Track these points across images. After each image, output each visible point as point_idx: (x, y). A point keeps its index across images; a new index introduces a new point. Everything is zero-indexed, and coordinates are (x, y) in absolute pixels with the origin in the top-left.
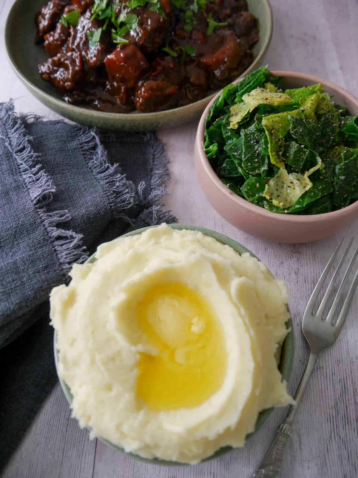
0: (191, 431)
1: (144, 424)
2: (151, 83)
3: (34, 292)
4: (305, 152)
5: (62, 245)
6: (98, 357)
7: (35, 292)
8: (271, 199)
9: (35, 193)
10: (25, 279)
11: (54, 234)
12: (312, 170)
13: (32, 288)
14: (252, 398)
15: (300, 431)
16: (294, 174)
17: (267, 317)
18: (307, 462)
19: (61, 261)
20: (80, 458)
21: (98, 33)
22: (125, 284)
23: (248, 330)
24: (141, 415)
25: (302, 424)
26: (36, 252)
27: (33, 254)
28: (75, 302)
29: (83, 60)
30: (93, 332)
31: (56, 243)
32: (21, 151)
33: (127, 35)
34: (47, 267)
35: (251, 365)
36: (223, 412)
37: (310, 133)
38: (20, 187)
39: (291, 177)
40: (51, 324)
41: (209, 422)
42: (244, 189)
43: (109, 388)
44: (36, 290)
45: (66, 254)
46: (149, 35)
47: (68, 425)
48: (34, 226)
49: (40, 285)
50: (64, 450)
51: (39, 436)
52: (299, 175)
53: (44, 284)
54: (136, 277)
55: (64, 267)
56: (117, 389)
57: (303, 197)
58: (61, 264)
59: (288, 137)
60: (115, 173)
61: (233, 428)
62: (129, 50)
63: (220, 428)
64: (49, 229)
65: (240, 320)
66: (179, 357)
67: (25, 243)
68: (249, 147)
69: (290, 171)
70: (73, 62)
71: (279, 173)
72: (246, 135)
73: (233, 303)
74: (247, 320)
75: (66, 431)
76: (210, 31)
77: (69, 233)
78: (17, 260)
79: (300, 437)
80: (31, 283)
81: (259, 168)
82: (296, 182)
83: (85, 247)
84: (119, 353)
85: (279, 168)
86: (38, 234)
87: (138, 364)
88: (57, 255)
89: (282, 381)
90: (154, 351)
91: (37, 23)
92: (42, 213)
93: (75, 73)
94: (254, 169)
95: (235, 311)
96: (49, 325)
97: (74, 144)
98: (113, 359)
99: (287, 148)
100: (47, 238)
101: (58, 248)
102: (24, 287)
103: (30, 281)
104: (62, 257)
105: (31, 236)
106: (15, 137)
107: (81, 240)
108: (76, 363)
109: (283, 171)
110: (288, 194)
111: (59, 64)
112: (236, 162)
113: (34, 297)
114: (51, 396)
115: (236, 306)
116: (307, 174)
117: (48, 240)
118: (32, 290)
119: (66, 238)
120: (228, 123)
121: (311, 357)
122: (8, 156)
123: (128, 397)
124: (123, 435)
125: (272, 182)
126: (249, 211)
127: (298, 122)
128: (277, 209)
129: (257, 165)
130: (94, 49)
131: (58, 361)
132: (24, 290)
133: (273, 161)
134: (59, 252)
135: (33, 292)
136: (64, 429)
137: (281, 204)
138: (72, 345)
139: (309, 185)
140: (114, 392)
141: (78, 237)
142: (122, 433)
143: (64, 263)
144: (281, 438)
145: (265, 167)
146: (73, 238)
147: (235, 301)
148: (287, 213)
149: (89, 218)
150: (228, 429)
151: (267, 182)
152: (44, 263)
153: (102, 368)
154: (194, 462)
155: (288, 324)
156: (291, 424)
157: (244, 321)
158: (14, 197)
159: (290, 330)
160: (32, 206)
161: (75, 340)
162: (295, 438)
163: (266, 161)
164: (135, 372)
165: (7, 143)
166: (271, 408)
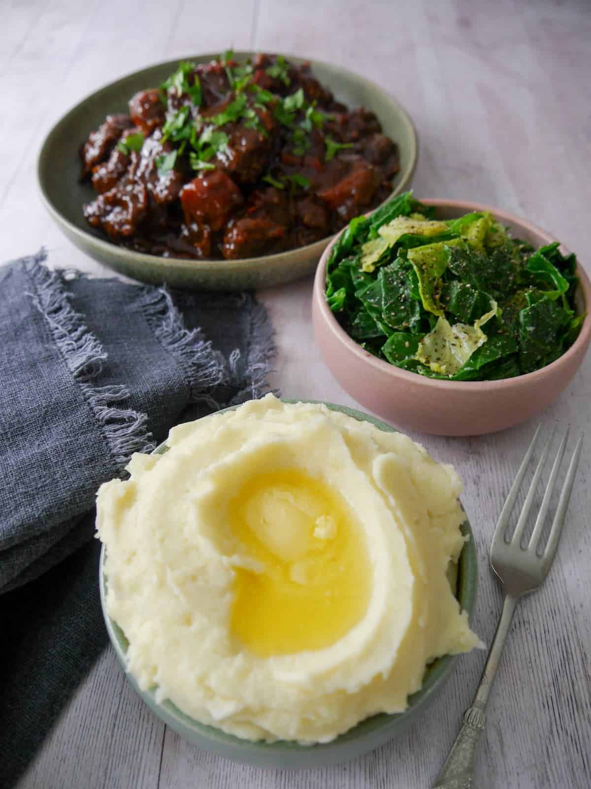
0: (318, 680)
1: (243, 674)
2: (247, 222)
3: (72, 494)
4: (472, 295)
5: (115, 431)
6: (170, 577)
7: (73, 494)
8: (428, 362)
9: (76, 362)
10: (58, 476)
11: (104, 413)
12: (486, 318)
13: (68, 488)
14: (413, 631)
15: (499, 724)
16: (460, 325)
17: (430, 514)
18: (516, 774)
19: (114, 451)
20: (135, 782)
21: (171, 159)
22: (211, 468)
23: (401, 528)
24: (239, 661)
25: (501, 713)
26: (77, 440)
27: (71, 442)
28: (135, 500)
29: (149, 195)
30: (162, 540)
31: (107, 428)
32: (56, 311)
33: (213, 159)
34: (91, 460)
35: (409, 579)
36: (369, 651)
37: (478, 268)
38: (52, 358)
39: (456, 330)
40: (96, 536)
41: (346, 667)
42: (386, 349)
43: (188, 620)
44: (75, 491)
45: (122, 443)
46: (243, 160)
47: (114, 725)
48: (73, 405)
49: (81, 484)
50: (107, 769)
52: (467, 327)
53: (88, 483)
54: (229, 458)
55: (118, 460)
56: (199, 621)
57: (475, 355)
58: (113, 456)
59: (448, 276)
60: (195, 340)
61: (385, 676)
62: (216, 178)
63: (364, 675)
64: (96, 409)
65: (389, 514)
66: (298, 574)
67: (61, 428)
68: (391, 290)
69: (452, 320)
70: (134, 198)
71: (436, 328)
72: (386, 274)
73: (376, 488)
74: (399, 514)
75: (112, 736)
76: (329, 155)
77: (128, 413)
78: (47, 449)
79: (501, 735)
80: (68, 481)
81: (407, 318)
82: (462, 335)
83: (150, 434)
84: (203, 570)
85: (437, 318)
86: (80, 416)
87: (233, 586)
88: (107, 444)
89: (461, 613)
90: (258, 566)
91: (82, 153)
92: (86, 388)
93: (137, 212)
94: (399, 321)
95: (380, 500)
96: (94, 538)
97: (135, 306)
98: (194, 578)
99: (446, 290)
100: (93, 420)
101: (110, 435)
102: (57, 487)
103: (65, 478)
104: (115, 446)
105: (69, 418)
106: (46, 294)
107: (143, 424)
108: (135, 587)
109: (443, 322)
110: (452, 356)
111: (115, 202)
112: (374, 315)
113: (71, 500)
114: (89, 679)
115: (381, 493)
116: (477, 324)
117: (94, 423)
118: (69, 490)
119: (122, 421)
120: (360, 266)
121: (508, 602)
122: (37, 318)
123: (217, 633)
124: (210, 694)
125: (428, 340)
126: (397, 379)
127: (458, 254)
128: (438, 375)
129: (403, 315)
130: (165, 179)
132: (56, 491)
133: (426, 306)
134: (110, 440)
135: (70, 493)
136: (109, 733)
137: (443, 368)
138: (129, 561)
139: (483, 339)
140: (195, 626)
141: (141, 417)
142: (208, 689)
143: (118, 455)
144: (469, 732)
145: (417, 317)
146: (132, 420)
147: (380, 485)
148: (453, 379)
149: (156, 397)
150: (378, 677)
151: (421, 339)
152: (88, 454)
153: (176, 591)
154: (326, 739)
155: (464, 528)
156: (485, 707)
157: (395, 515)
158: (44, 370)
159: (467, 538)
160: (71, 379)
161: (134, 554)
162: (492, 735)
163: (418, 309)
164: (228, 596)
165: (35, 302)
166: (446, 657)
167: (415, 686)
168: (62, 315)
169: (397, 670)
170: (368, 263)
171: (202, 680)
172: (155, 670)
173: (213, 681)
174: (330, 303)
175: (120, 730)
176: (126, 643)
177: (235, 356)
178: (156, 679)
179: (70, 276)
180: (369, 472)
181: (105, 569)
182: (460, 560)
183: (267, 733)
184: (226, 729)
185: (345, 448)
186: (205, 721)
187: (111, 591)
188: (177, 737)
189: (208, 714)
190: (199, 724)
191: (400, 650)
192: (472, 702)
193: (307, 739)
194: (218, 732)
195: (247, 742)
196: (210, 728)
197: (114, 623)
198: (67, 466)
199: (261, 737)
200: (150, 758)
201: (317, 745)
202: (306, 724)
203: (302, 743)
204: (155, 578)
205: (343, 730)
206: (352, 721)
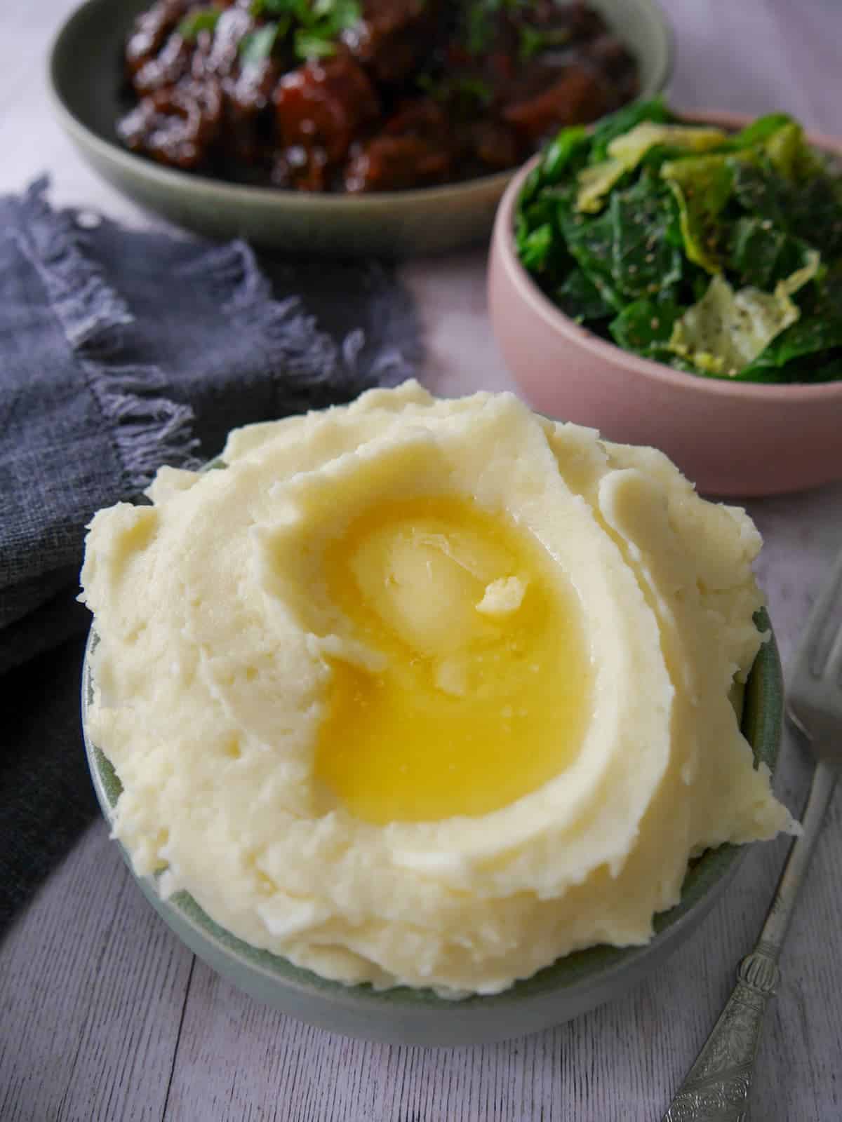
0: (482, 869)
1: (335, 851)
2: (385, 145)
3: (46, 530)
4: (772, 241)
5: (135, 436)
6: (205, 667)
7: (49, 531)
8: (691, 351)
9: (77, 329)
10: (24, 503)
11: (116, 405)
12: (797, 280)
13: (40, 520)
14: (671, 790)
15: (800, 986)
16: (751, 292)
17: (701, 586)
18: (829, 1079)
19: (130, 468)
20: (132, 1052)
22: (297, 479)
23: (650, 600)
24: (327, 826)
25: (805, 967)
26: (65, 449)
27: (56, 452)
28: (155, 538)
29: (226, 101)
30: (197, 604)
31: (121, 431)
32: (59, 258)
33: (336, 38)
34: (87, 480)
35: (665, 693)
36: (584, 822)
37: (784, 200)
39: (741, 300)
40: (80, 598)
41: (539, 849)
42: (617, 327)
43: (233, 749)
44: (52, 525)
45: (145, 454)
46: (383, 43)
48: (64, 392)
49: (64, 516)
50: (84, 1026)
51: (15, 981)
52: (764, 297)
53: (76, 515)
54: (331, 468)
55: (135, 482)
56: (255, 749)
57: (777, 343)
58: (127, 475)
59: (734, 210)
60: (289, 317)
61: (615, 871)
62: (338, 68)
63: (574, 866)
64: (104, 399)
65: (627, 573)
66: (448, 677)
67: (39, 429)
68: (630, 228)
69: (736, 281)
70: (202, 105)
71: (707, 298)
72: (623, 205)
73: (604, 526)
74: (647, 575)
76: (527, 50)
77: (159, 404)
78: (11, 463)
79: (804, 1006)
80: (42, 510)
81: (657, 278)
82: (753, 309)
83: (196, 442)
84: (269, 659)
85: (708, 278)
86: (76, 411)
87: (324, 692)
88: (118, 456)
89: (756, 767)
90: (375, 659)
91: (123, 46)
92: (89, 368)
93: (205, 126)
94: (642, 282)
95: (612, 549)
96: (75, 601)
98: (251, 673)
99: (728, 235)
100: (97, 418)
101: (126, 442)
102: (20, 518)
103: (37, 506)
104: (132, 460)
105: (57, 414)
106: (42, 233)
107: (186, 424)
108: (139, 685)
109: (720, 286)
110: (733, 349)
111: (171, 111)
113: (43, 540)
115: (614, 536)
116: (783, 291)
117: (98, 423)
118: (42, 523)
119: (146, 419)
121: (820, 773)
123: (287, 774)
124: (266, 886)
125: (691, 318)
126: (637, 377)
127: (751, 173)
128: (709, 374)
129: (651, 271)
131: (91, 702)
132: (18, 524)
133: (693, 253)
134: (125, 450)
135: (43, 528)
136: (93, 963)
137: (719, 362)
138: (132, 638)
139: (790, 315)
140: (245, 760)
141: (180, 413)
142: (263, 877)
143: (137, 474)
144: (748, 995)
145: (674, 275)
146: (164, 417)
147: (612, 523)
148: (737, 379)
149: (212, 390)
150: (601, 871)
151: (680, 316)
152: (82, 471)
153: (215, 691)
154: (489, 987)
155: (760, 620)
156: (777, 954)
157: (639, 577)
158: (24, 341)
159: (766, 637)
160: (67, 353)
161: (143, 626)
162: (787, 1006)
163: (676, 261)
164: (314, 709)
165: (24, 245)
166: (725, 846)
167: (669, 897)
168: (65, 267)
169: (637, 858)
170: (587, 198)
171: (251, 859)
172: (164, 835)
173: (273, 862)
174: (521, 255)
175: (112, 960)
176: (116, 787)
177: (353, 342)
178: (164, 852)
179: (88, 220)
180: (592, 500)
181: (93, 661)
182: (752, 676)
183: (374, 968)
184: (295, 958)
185: (548, 455)
186: (256, 941)
187: (97, 696)
188: (213, 978)
189: (261, 925)
190: (243, 946)
191: (645, 823)
192: (754, 944)
193: (455, 986)
194: (282, 964)
195: (336, 985)
196: (265, 955)
197: (100, 753)
198: (42, 489)
199: (364, 979)
200: (162, 1013)
201: (473, 999)
202: (454, 955)
203: (442, 994)
204: (176, 668)
205: (527, 973)
206: (543, 956)
